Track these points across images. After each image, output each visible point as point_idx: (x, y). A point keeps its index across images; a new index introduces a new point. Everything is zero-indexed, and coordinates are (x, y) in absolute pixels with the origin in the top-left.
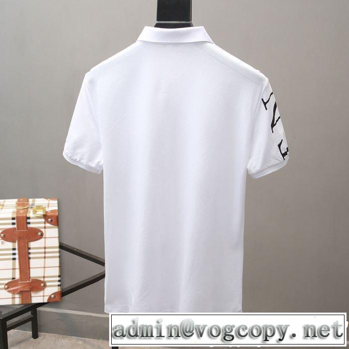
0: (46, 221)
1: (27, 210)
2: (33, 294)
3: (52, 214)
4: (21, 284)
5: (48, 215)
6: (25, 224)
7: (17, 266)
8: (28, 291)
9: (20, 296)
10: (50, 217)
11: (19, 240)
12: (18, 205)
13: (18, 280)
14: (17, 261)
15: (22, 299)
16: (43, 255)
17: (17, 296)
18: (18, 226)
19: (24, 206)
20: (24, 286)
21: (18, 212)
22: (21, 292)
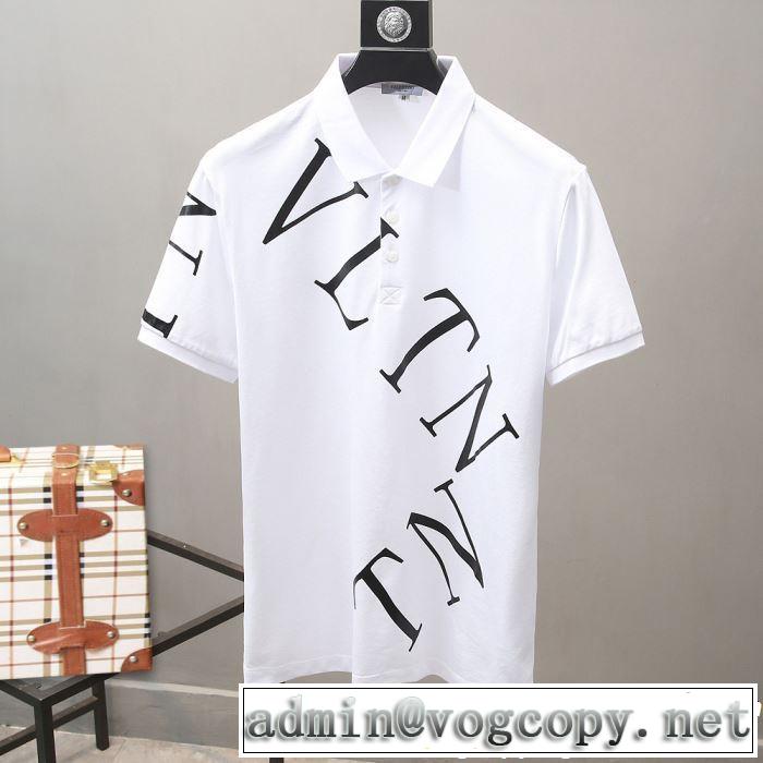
0: (119, 495)
1: (77, 472)
3: (130, 479)
4: (65, 632)
5: (123, 480)
6: (73, 501)
7: (55, 593)
8: (78, 647)
9: (62, 659)
10: (126, 485)
11: (58, 537)
12: (57, 458)
13: (56, 625)
14: (55, 583)
15: (67, 665)
16: (111, 569)
17: (55, 658)
18: (56, 506)
19: (70, 462)
20: (70, 638)
21: (57, 474)
22: (63, 651)
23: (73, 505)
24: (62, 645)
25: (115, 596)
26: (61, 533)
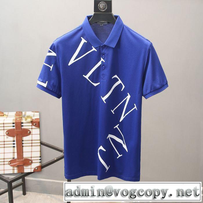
0: (33, 125)
1: (22, 119)
2: (25, 167)
3: (36, 121)
4: (18, 161)
5: (34, 121)
6: (20, 126)
7: (16, 151)
8: (22, 165)
9: (18, 168)
10: (35, 122)
11: (17, 136)
12: (16, 115)
13: (16, 159)
14: (16, 148)
15: (19, 170)
16: (31, 145)
17: (16, 168)
18: (16, 127)
19: (20, 116)
20: (20, 163)
21: (16, 119)
22: (18, 166)
23: (20, 127)
24: (17, 165)
25: (32, 152)
26: (17, 135)
